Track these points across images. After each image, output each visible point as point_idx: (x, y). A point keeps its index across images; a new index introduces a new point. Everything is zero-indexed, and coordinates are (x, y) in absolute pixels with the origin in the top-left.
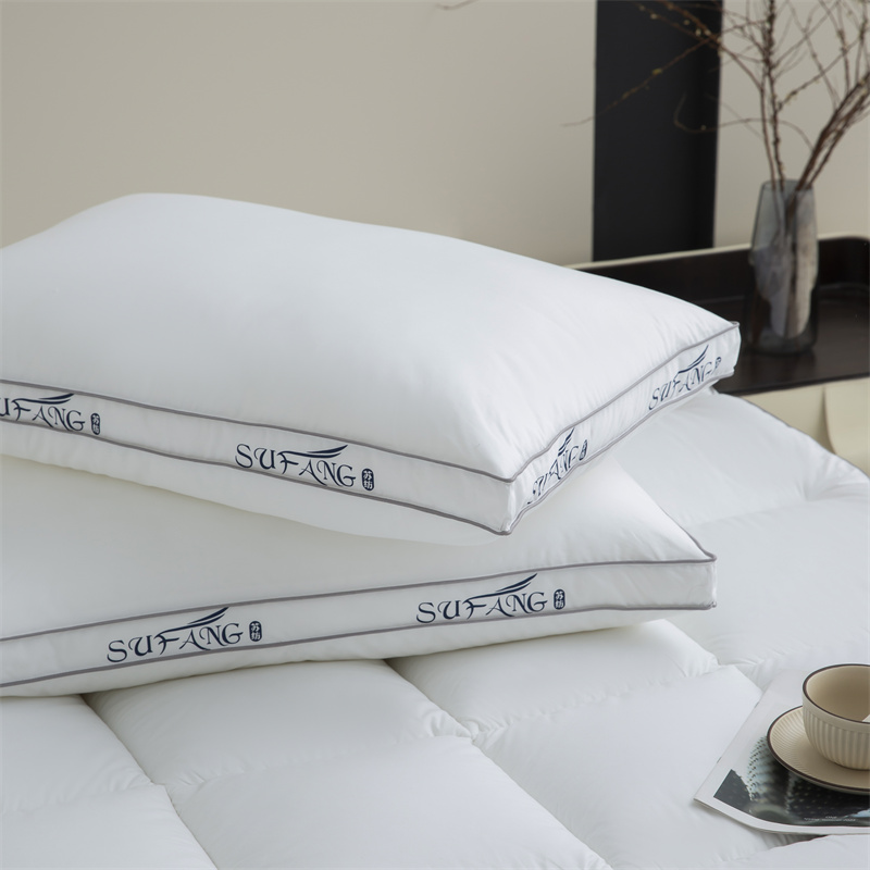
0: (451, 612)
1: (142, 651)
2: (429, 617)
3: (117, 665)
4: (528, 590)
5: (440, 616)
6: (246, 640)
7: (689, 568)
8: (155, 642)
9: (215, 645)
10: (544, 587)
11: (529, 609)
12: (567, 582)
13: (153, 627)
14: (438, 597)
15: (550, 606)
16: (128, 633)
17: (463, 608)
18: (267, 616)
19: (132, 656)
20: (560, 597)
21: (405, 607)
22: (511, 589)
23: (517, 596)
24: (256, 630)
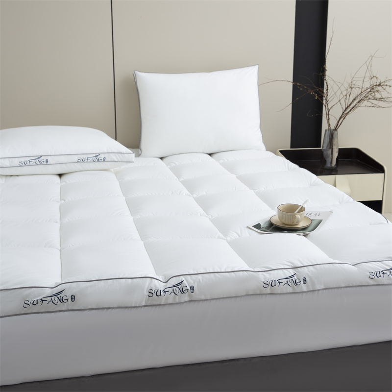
0: (84, 160)
2: (79, 161)
3: (21, 166)
4: (99, 157)
5: (82, 161)
6: (45, 163)
7: (130, 154)
8: (28, 162)
9: (39, 164)
10: (102, 156)
11: (98, 161)
12: (106, 156)
13: (28, 159)
14: (82, 157)
15: (102, 160)
16: (23, 160)
17: (86, 159)
18: (49, 158)
19: (24, 165)
20: (104, 159)
21: (75, 158)
22: (95, 156)
23: (97, 158)
24: (47, 161)
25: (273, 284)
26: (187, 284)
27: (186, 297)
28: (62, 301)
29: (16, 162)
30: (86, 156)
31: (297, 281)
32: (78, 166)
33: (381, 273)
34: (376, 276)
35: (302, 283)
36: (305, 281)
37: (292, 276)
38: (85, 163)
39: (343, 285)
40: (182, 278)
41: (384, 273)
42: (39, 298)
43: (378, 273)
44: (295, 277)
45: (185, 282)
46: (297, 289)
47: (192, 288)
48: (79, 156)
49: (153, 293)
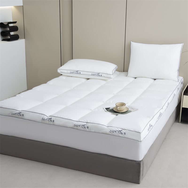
1: (72, 73)
3: (71, 73)
4: (99, 74)
6: (79, 73)
8: (73, 72)
10: (100, 74)
12: (102, 74)
13: (73, 71)
16: (71, 71)
18: (81, 72)
20: (101, 75)
21: (90, 74)
22: (98, 74)
23: (98, 75)
24: (80, 73)
25: (77, 126)
26: (52, 119)
27: (52, 123)
28: (20, 115)
29: (69, 72)
30: (94, 73)
31: (86, 127)
32: (92, 77)
33: (115, 132)
34: (112, 132)
35: (87, 128)
36: (88, 127)
37: (85, 125)
38: (95, 76)
39: (101, 132)
40: (52, 117)
41: (116, 132)
42: (15, 113)
43: (113, 131)
44: (85, 126)
45: (52, 118)
46: (85, 129)
47: (54, 121)
48: (92, 73)
49: (43, 119)
